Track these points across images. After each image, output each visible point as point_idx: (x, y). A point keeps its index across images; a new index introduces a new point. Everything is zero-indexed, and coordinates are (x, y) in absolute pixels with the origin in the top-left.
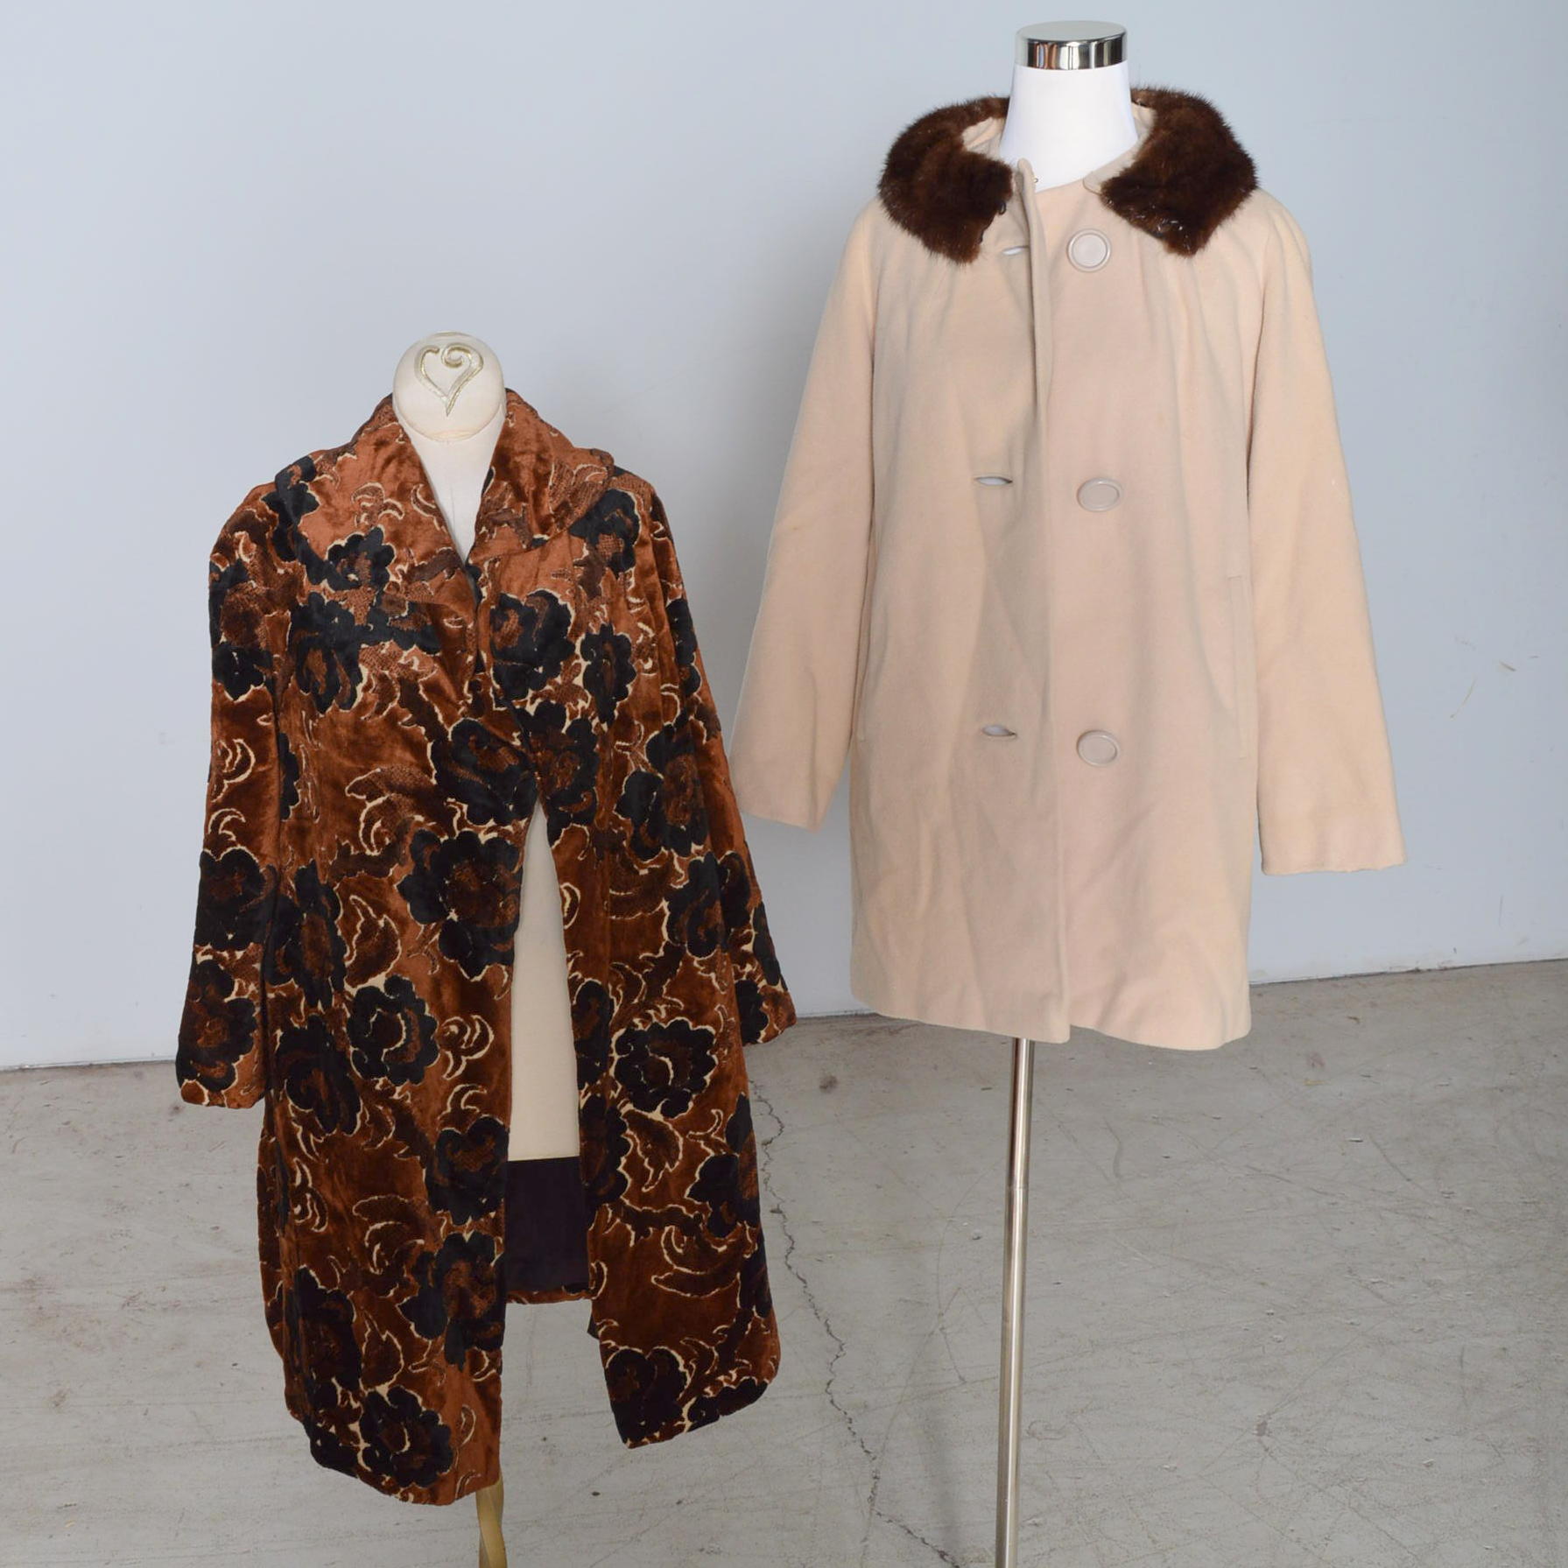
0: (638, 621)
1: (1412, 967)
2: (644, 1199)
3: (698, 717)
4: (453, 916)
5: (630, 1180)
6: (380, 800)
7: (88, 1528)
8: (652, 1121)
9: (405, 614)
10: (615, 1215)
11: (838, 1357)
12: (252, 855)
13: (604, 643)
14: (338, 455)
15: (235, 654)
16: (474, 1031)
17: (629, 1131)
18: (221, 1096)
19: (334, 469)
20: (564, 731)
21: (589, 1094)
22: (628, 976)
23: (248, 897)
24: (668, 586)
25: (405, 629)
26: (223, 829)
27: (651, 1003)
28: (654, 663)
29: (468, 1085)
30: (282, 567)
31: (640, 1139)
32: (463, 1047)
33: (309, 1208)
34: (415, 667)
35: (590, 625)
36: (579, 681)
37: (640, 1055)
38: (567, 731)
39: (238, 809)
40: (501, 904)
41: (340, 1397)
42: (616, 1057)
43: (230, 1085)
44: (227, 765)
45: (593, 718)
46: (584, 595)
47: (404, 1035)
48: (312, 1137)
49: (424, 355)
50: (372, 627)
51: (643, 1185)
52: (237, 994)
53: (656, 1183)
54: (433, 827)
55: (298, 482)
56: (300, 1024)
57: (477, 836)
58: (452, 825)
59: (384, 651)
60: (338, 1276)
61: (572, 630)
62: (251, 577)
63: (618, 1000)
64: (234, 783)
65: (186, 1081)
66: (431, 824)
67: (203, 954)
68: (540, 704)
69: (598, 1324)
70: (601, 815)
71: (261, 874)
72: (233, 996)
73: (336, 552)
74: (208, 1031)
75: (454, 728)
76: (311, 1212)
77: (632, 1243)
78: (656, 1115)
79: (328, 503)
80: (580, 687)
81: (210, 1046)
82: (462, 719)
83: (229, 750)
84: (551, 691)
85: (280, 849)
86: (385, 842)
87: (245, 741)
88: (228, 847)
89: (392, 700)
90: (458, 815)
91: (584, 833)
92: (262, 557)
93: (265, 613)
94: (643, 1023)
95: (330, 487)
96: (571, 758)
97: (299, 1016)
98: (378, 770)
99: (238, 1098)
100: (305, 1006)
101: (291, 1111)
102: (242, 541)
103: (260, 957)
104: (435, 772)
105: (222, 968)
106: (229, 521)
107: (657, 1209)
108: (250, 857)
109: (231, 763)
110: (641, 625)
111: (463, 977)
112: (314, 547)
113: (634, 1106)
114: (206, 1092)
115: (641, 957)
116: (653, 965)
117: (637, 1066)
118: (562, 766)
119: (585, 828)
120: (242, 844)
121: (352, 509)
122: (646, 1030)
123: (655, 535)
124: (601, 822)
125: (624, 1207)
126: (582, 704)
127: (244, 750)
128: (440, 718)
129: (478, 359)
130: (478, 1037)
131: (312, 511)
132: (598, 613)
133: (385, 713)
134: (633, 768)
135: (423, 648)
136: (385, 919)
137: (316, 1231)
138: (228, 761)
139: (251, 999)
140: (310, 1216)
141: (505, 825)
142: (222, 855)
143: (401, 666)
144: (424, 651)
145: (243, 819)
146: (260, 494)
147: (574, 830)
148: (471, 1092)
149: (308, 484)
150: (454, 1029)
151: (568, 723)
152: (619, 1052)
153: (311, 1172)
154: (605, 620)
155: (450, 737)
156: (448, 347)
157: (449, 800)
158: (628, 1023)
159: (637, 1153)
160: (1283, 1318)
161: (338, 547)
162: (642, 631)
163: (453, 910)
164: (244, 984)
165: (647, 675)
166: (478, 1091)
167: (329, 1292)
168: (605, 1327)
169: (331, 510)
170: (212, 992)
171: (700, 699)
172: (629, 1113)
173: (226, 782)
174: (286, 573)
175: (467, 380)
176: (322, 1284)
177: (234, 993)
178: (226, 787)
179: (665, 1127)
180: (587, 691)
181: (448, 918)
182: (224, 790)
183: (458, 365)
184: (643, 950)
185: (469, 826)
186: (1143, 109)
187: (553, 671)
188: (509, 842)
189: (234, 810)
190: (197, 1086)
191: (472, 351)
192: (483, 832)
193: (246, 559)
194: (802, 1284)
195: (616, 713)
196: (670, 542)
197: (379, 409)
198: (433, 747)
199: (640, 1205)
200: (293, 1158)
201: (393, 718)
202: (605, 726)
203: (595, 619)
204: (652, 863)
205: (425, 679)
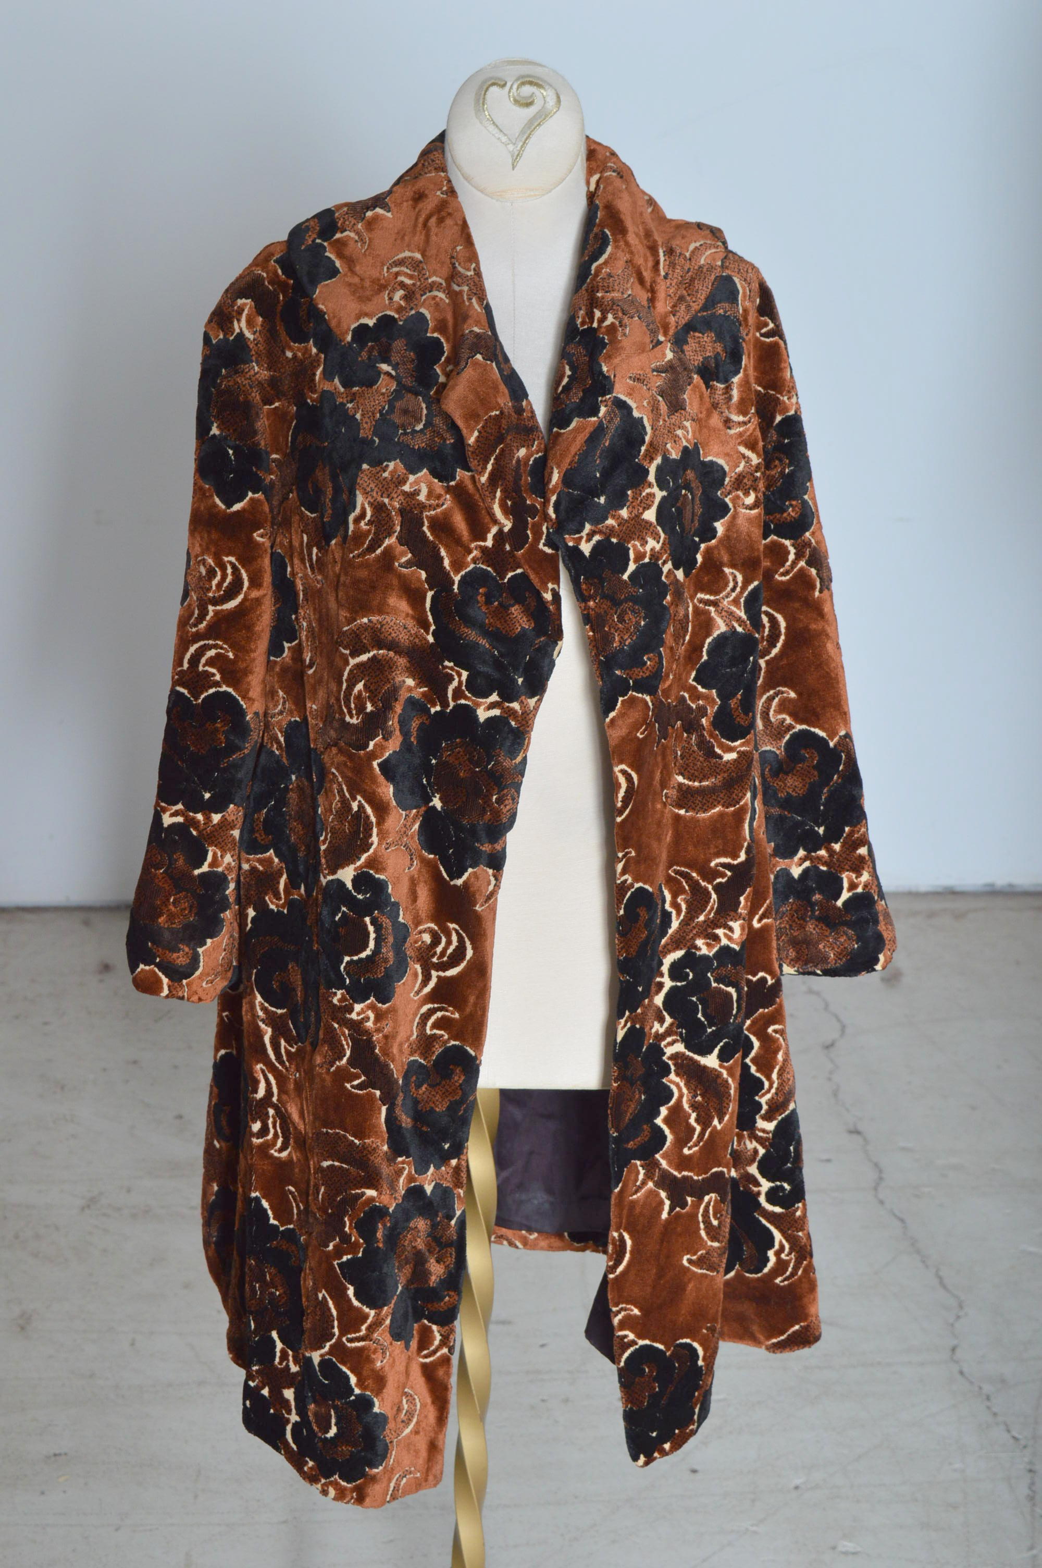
0: (739, 444)
2: (683, 1163)
3: (810, 563)
4: (437, 803)
5: (670, 1137)
6: (364, 657)
7: (86, 1484)
8: (705, 1068)
9: (419, 427)
10: (649, 1176)
12: (239, 698)
13: (685, 470)
14: (368, 209)
15: (231, 452)
16: (449, 943)
17: (673, 1076)
18: (182, 986)
19: (360, 226)
20: (625, 577)
21: (629, 1025)
22: (695, 885)
23: (233, 748)
24: (778, 399)
25: (416, 447)
26: (204, 666)
27: (722, 920)
28: (756, 497)
29: (436, 1006)
30: (291, 349)
31: (688, 1089)
32: (435, 960)
33: (271, 1126)
34: (422, 497)
35: (669, 446)
36: (650, 515)
37: (700, 985)
38: (629, 577)
39: (225, 643)
40: (495, 797)
41: (278, 1354)
42: (668, 983)
43: (193, 974)
44: (214, 588)
45: (665, 563)
46: (663, 408)
47: (372, 944)
48: (283, 1043)
49: (487, 89)
50: (377, 440)
51: (685, 1145)
52: (210, 866)
53: (701, 1144)
54: (424, 694)
55: (313, 241)
56: (277, 906)
57: (475, 711)
58: (446, 694)
59: (386, 475)
60: (295, 1211)
61: (646, 450)
62: (254, 358)
63: (679, 913)
64: (222, 610)
65: (142, 966)
66: (422, 690)
67: (172, 815)
68: (598, 542)
69: (614, 1309)
70: (668, 683)
71: (248, 722)
72: (205, 868)
73: (361, 332)
74: (172, 907)
75: (462, 576)
76: (272, 1131)
77: (665, 1215)
78: (711, 1061)
79: (352, 270)
80: (651, 524)
81: (174, 926)
82: (472, 566)
83: (217, 569)
84: (613, 527)
85: (270, 694)
86: (366, 708)
87: (237, 559)
88: (211, 687)
89: (390, 535)
90: (455, 683)
91: (646, 703)
92: (268, 335)
93: (265, 405)
94: (708, 945)
95: (356, 249)
96: (633, 611)
97: (277, 896)
98: (365, 620)
99: (200, 991)
100: (286, 884)
101: (258, 1008)
102: (246, 312)
103: (239, 825)
104: (433, 628)
105: (194, 833)
106: (233, 284)
107: (698, 1176)
108: (238, 700)
109: (219, 585)
110: (742, 449)
111: (443, 877)
112: (333, 324)
113: (686, 1047)
114: (165, 980)
115: (713, 864)
116: (729, 873)
117: (694, 999)
118: (621, 620)
119: (648, 698)
120: (228, 686)
121: (382, 282)
122: (711, 954)
123: (762, 335)
124: (666, 693)
125: (660, 1169)
126: (652, 544)
127: (235, 569)
128: (446, 563)
129: (555, 97)
130: (454, 950)
131: (330, 279)
132: (679, 432)
133: (379, 551)
134: (721, 627)
135: (434, 473)
136: (360, 802)
137: (276, 1154)
138: (215, 582)
139: (226, 872)
140: (270, 1136)
141: (511, 701)
142: (203, 696)
143: (405, 493)
144: (436, 478)
145: (231, 655)
146: (273, 255)
147: (633, 700)
148: (439, 1014)
149: (325, 244)
150: (427, 938)
151: (632, 567)
152: (673, 977)
153: (277, 1084)
154: (688, 441)
155: (456, 587)
156: (517, 79)
157: (447, 663)
158: (688, 944)
159: (682, 1106)
161: (364, 327)
162: (744, 456)
163: (438, 796)
164: (219, 854)
165: (748, 511)
166: (447, 1014)
167: (281, 1229)
168: (623, 1313)
169: (356, 280)
170: (181, 862)
171: (813, 541)
172: (675, 1057)
173: (211, 608)
174: (295, 356)
175: (539, 125)
176: (274, 1219)
177: (206, 864)
178: (211, 614)
179: (719, 1075)
180: (659, 528)
181: (431, 804)
182: (208, 618)
183: (529, 104)
184: (718, 855)
185: (466, 698)
187: (618, 500)
188: (513, 723)
189: (220, 643)
190: (154, 972)
191: (547, 87)
192: (482, 707)
193: (248, 335)
195: (699, 558)
196: (781, 343)
197: (425, 154)
198: (433, 597)
199: (680, 1168)
200: (258, 1062)
201: (389, 556)
202: (680, 574)
203: (676, 439)
204: (742, 745)
205: (433, 513)
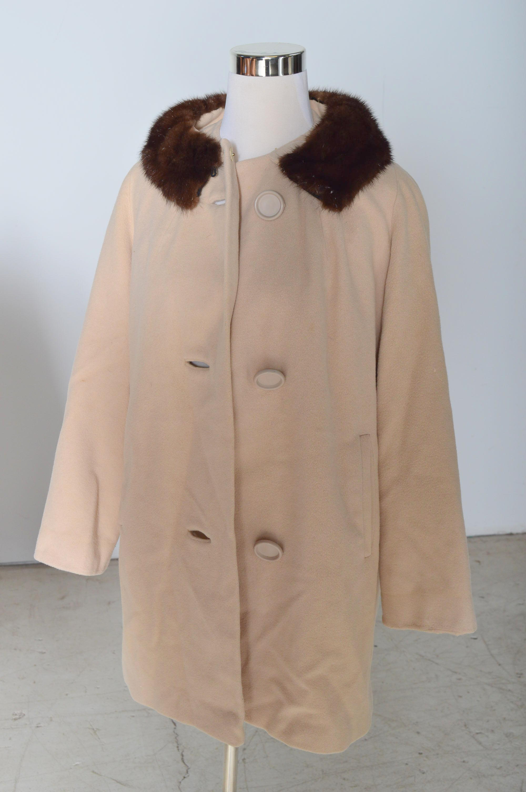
1: (508, 531)
11: (184, 777)
160: (427, 757)
186: (321, 104)
194: (173, 726)
